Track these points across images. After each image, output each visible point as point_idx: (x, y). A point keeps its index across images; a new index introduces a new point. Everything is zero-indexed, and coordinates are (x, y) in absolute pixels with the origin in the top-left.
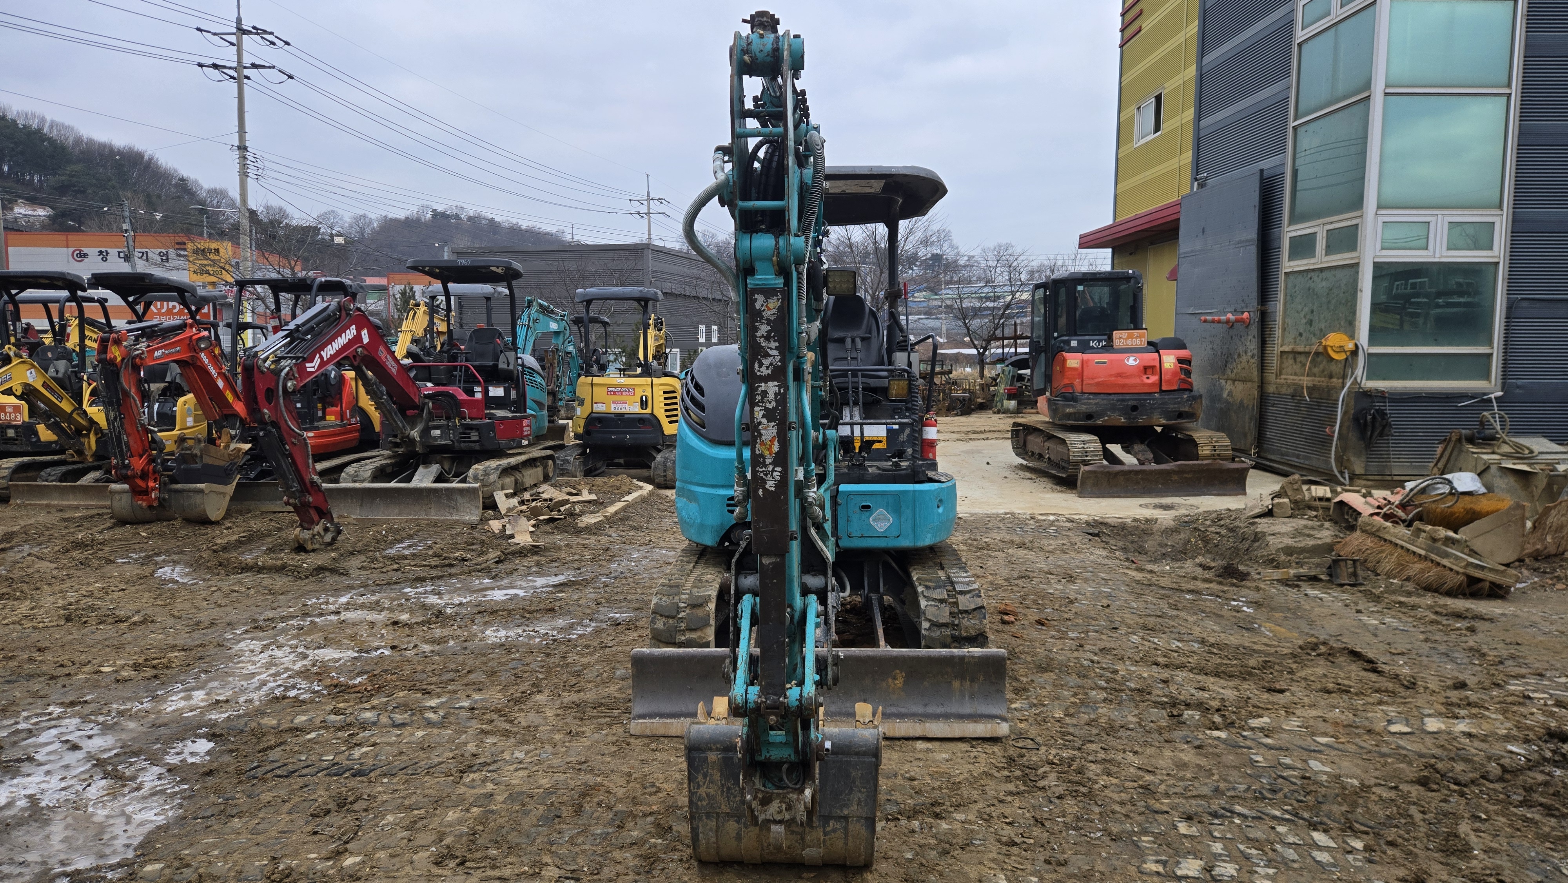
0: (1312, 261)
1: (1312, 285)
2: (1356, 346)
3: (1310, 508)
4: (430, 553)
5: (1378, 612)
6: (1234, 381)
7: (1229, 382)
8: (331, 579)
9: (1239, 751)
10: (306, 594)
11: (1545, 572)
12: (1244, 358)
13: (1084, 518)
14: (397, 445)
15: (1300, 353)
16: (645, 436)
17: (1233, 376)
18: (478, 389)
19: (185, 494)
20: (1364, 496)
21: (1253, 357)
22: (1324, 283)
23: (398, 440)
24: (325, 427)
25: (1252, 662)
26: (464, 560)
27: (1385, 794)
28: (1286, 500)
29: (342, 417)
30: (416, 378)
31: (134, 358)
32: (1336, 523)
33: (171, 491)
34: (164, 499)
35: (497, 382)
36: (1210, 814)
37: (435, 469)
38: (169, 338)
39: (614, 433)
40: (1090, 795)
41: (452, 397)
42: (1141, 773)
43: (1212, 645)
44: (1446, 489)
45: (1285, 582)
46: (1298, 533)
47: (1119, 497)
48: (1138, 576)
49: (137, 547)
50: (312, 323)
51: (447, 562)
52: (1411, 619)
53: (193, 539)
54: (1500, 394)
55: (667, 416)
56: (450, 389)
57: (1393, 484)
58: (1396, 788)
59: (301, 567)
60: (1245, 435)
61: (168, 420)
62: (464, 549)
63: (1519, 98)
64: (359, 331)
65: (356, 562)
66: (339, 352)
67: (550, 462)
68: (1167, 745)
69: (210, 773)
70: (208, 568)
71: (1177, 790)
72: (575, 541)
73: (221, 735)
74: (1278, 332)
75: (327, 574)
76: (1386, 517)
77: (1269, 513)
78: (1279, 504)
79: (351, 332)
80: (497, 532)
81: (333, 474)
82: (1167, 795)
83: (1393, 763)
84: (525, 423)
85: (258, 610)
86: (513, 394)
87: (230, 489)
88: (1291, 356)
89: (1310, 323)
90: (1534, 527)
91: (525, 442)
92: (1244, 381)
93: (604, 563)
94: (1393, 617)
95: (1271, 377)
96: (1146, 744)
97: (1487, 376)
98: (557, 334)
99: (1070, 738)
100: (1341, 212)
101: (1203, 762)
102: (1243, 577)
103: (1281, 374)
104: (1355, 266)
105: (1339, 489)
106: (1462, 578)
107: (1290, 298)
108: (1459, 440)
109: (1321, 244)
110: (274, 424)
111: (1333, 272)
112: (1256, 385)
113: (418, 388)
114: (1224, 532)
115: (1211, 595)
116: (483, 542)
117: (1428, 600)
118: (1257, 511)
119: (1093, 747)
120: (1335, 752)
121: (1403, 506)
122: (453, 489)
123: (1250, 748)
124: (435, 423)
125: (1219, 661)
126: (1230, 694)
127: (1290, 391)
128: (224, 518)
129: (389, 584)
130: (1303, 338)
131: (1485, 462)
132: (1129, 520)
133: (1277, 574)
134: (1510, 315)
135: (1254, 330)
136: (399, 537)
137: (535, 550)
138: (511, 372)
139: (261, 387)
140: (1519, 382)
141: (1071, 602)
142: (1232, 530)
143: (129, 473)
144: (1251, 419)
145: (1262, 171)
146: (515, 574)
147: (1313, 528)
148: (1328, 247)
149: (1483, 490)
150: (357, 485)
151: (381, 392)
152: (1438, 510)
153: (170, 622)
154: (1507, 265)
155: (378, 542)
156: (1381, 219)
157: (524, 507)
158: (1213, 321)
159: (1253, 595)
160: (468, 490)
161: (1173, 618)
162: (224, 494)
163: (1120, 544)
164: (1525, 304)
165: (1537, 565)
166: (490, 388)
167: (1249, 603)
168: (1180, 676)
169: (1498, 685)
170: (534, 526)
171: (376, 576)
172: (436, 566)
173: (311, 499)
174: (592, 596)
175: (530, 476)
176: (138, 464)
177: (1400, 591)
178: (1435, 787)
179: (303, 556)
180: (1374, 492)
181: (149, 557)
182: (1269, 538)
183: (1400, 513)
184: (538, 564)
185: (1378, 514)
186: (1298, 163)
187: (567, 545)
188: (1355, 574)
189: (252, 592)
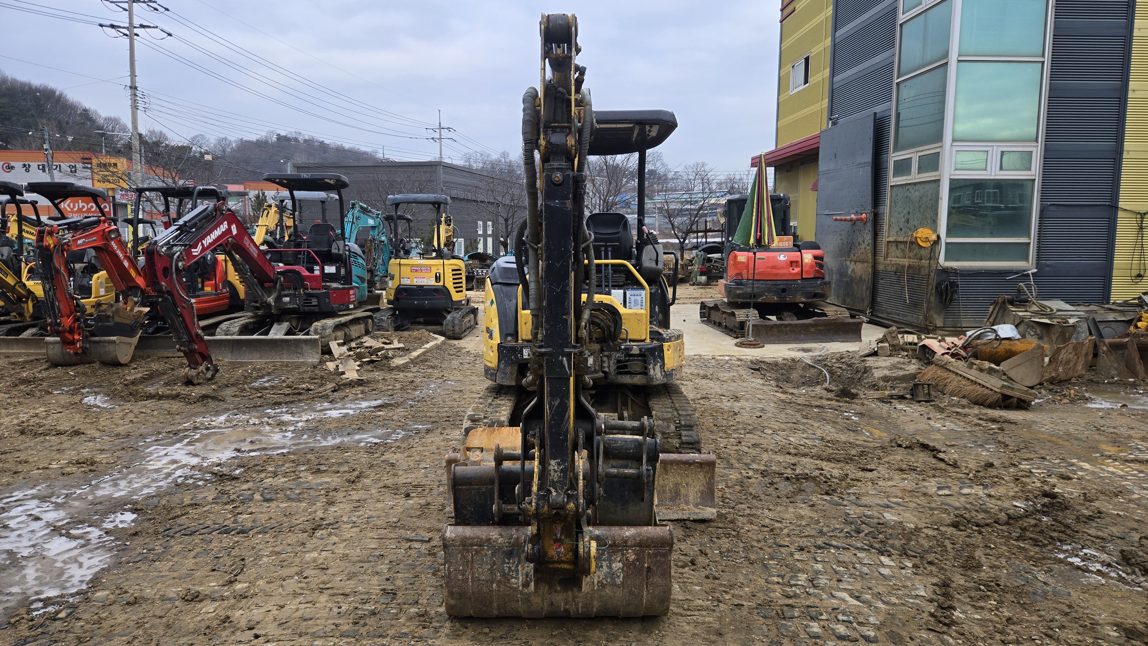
0: (909, 177)
1: (909, 194)
2: (938, 237)
3: (903, 350)
4: (284, 385)
5: (941, 419)
6: (855, 262)
7: (853, 263)
8: (212, 404)
9: (838, 507)
10: (196, 415)
11: (1056, 392)
12: (863, 246)
13: (750, 358)
14: (257, 308)
15: (900, 242)
16: (439, 302)
17: (855, 258)
18: (317, 268)
19: (101, 344)
20: (940, 341)
21: (868, 245)
22: (917, 193)
23: (258, 305)
24: (204, 295)
25: (854, 452)
26: (309, 390)
27: (930, 532)
28: (887, 345)
29: (216, 288)
30: (271, 260)
31: (63, 245)
32: (920, 360)
33: (91, 342)
34: (86, 348)
35: (331, 264)
36: (815, 547)
37: (286, 325)
38: (88, 230)
39: (416, 300)
40: (738, 536)
41: (298, 273)
42: (773, 522)
43: (828, 442)
44: (992, 336)
45: (882, 400)
46: (893, 367)
47: (774, 343)
48: (783, 396)
49: (67, 382)
50: (196, 220)
51: (296, 391)
52: (962, 423)
53: (108, 376)
54: (1035, 270)
55: (455, 288)
56: (296, 268)
57: (958, 332)
58: (937, 529)
59: (190, 395)
60: (863, 300)
61: (86, 291)
62: (309, 382)
63: (1050, 65)
64: (229, 226)
65: (229, 392)
66: (215, 241)
67: (370, 321)
68: (791, 505)
69: (136, 534)
70: (122, 397)
71: (794, 532)
72: (388, 376)
73: (141, 509)
74: (886, 228)
75: (210, 400)
76: (953, 355)
77: (875, 354)
78: (881, 347)
79: (224, 227)
80: (332, 370)
81: (211, 329)
82: (788, 535)
83: (938, 514)
84: (351, 292)
85: (162, 425)
86: (343, 271)
87: (135, 340)
88: (894, 244)
89: (908, 221)
90: (1050, 361)
91: (351, 306)
92: (862, 262)
93: (410, 391)
94: (951, 422)
95: (881, 259)
96: (777, 504)
97: (1027, 259)
98: (373, 228)
99: (727, 500)
100: (929, 144)
101: (814, 515)
102: (854, 396)
103: (887, 257)
104: (938, 181)
105: (923, 337)
106: (999, 395)
107: (894, 203)
108: (1004, 302)
109: (915, 166)
110: (169, 293)
111: (923, 186)
112: (870, 265)
113: (273, 267)
114: (844, 367)
115: (831, 409)
116: (322, 377)
117: (976, 410)
118: (866, 352)
119: (743, 506)
120: (901, 508)
121: (964, 348)
122: (300, 340)
123: (846, 506)
124: (285, 292)
125: (832, 451)
126: (836, 472)
127: (894, 269)
128: (131, 362)
129: (255, 407)
130: (903, 232)
131: (1020, 317)
132: (780, 359)
133: (877, 394)
134: (1042, 216)
135: (869, 226)
136: (260, 374)
137: (360, 383)
138: (341, 255)
139: (159, 266)
140: (1048, 262)
141: (736, 414)
142: (850, 366)
143: (60, 329)
144: (867, 289)
145: (875, 114)
146: (346, 399)
147: (904, 363)
148: (919, 167)
149: (1018, 337)
150: (229, 337)
151: (246, 270)
152: (988, 350)
153: (97, 434)
154: (1041, 181)
155: (246, 378)
156: (955, 149)
157: (351, 353)
158: (841, 220)
159: (859, 408)
160: (311, 340)
161: (804, 424)
162: (130, 344)
163: (773, 376)
164: (1052, 208)
165: (1051, 387)
166: (326, 267)
167: (856, 414)
168: (805, 460)
169: (1014, 465)
170: (359, 366)
171: (245, 401)
172: (289, 394)
173: (196, 347)
174: (402, 414)
175: (355, 330)
176: (67, 322)
177: (958, 405)
178: (963, 528)
179: (191, 388)
180: (946, 338)
181: (77, 389)
182: (874, 371)
183: (963, 353)
184: (362, 392)
185: (947, 353)
186: (900, 107)
187: (384, 379)
188: (929, 394)
189: (156, 413)
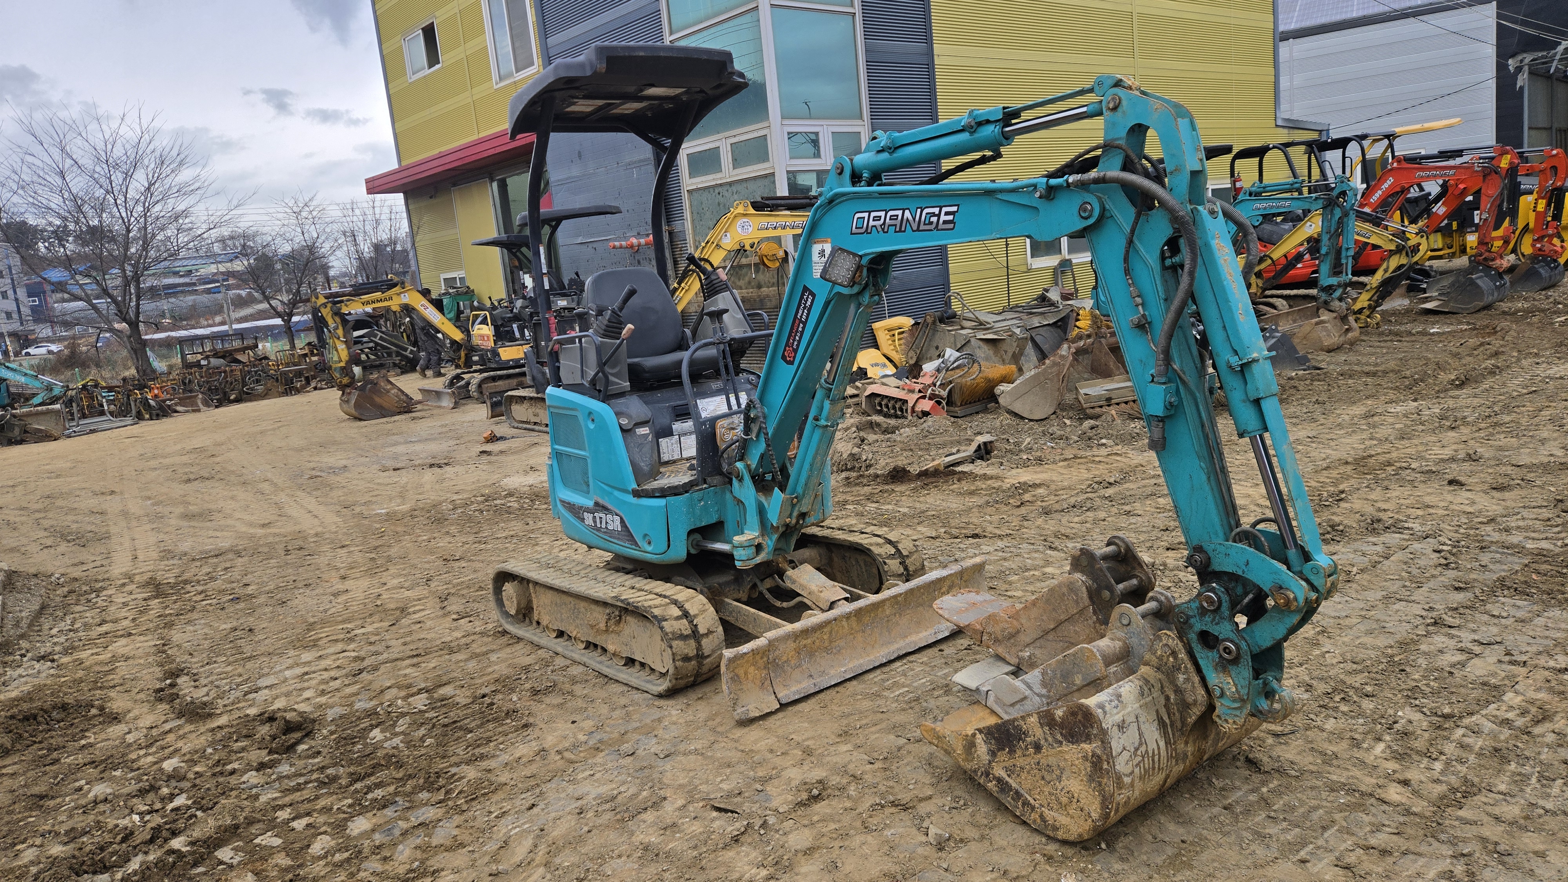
0: (719, 175)
1: (722, 200)
2: (786, 253)
20: (885, 385)
100: (743, 124)
104: (770, 176)
107: (698, 214)
108: (934, 321)
111: (744, 184)
131: (966, 336)
135: (651, 254)
148: (735, 160)
156: (787, 129)
183: (942, 392)
